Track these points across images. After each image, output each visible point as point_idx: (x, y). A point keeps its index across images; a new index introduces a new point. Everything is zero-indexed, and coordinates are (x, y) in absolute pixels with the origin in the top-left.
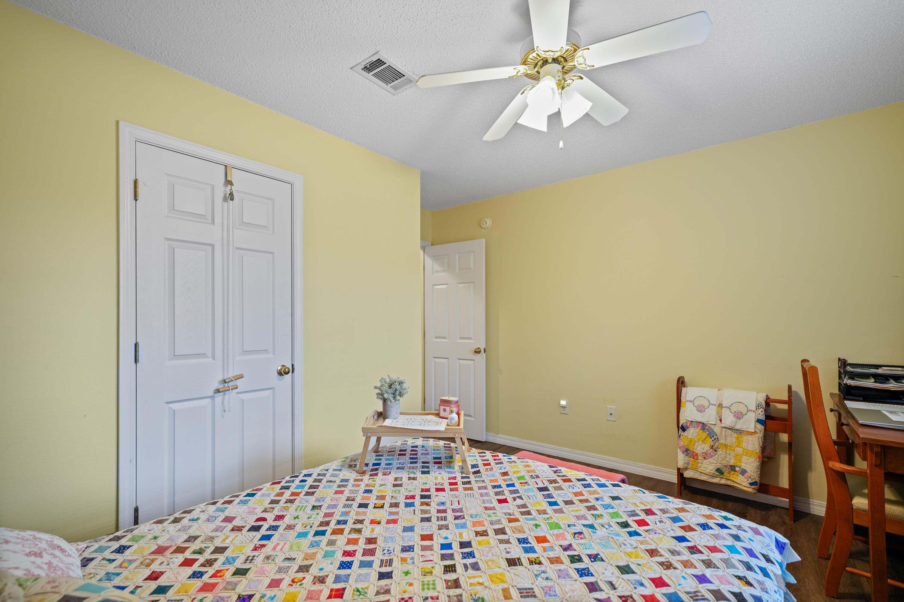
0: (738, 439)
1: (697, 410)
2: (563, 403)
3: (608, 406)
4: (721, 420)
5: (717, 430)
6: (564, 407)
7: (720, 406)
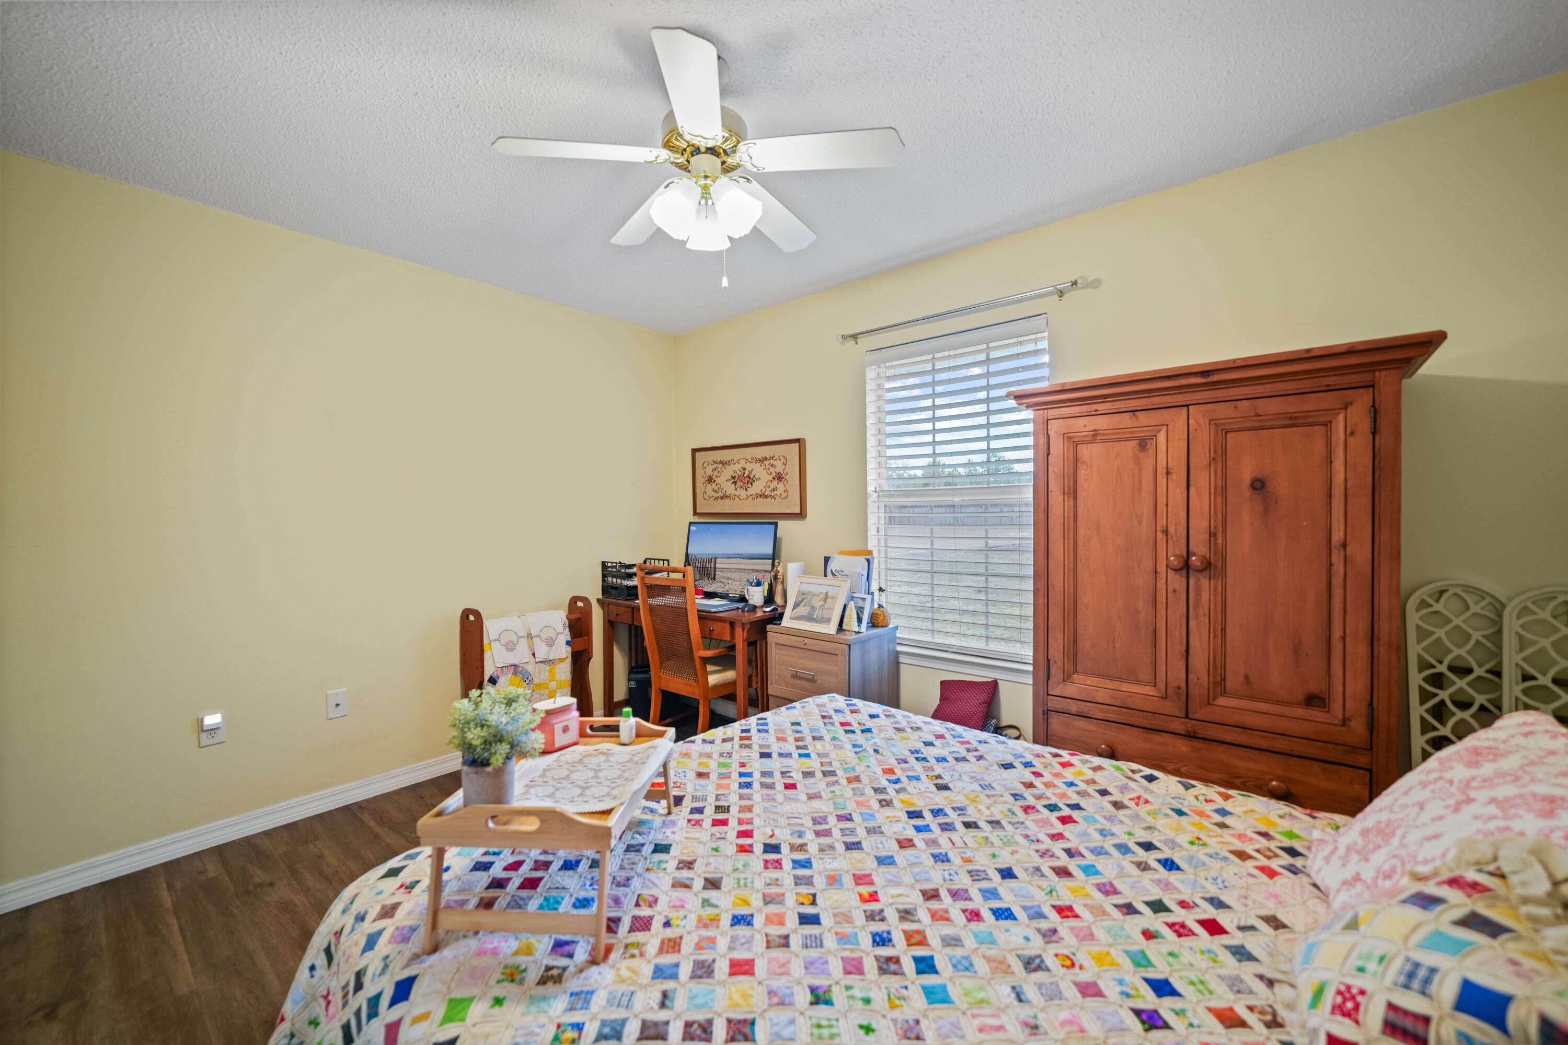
0: (551, 671)
1: (507, 649)
2: (212, 720)
3: (329, 692)
4: (534, 655)
5: (530, 668)
6: (213, 730)
7: (530, 636)
